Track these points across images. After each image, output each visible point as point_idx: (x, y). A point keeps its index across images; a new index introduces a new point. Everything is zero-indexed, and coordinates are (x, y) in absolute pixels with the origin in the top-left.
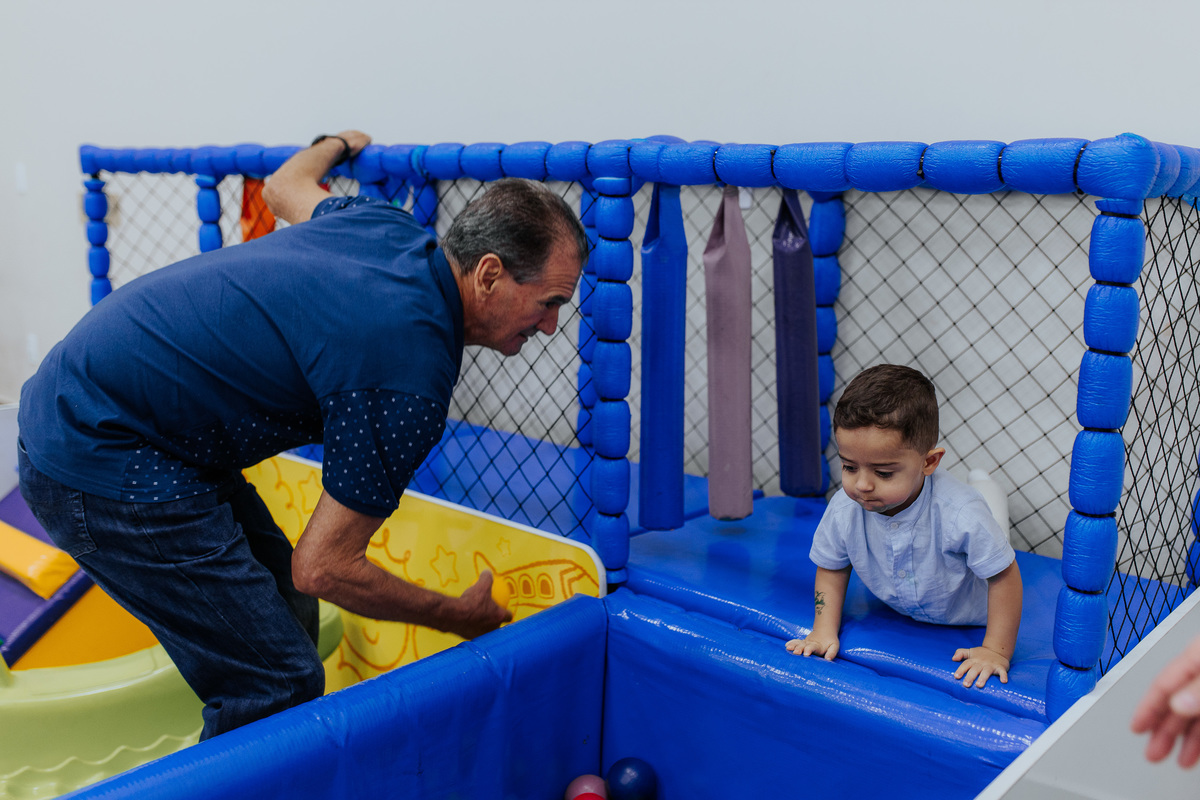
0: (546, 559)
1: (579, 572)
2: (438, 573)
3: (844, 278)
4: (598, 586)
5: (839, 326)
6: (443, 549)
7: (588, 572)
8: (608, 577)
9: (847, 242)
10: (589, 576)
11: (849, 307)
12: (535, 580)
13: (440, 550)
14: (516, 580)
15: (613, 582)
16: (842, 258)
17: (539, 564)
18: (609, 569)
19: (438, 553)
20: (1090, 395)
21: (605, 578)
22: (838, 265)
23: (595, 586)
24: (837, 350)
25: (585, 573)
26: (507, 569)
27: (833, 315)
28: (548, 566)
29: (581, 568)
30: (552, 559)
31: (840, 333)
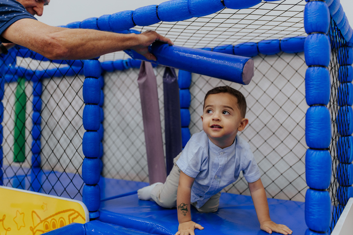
0: (62, 210)
1: (76, 214)
2: (17, 224)
3: (192, 97)
4: (85, 220)
5: (191, 116)
6: (19, 212)
7: (81, 214)
8: (90, 216)
9: (192, 83)
10: (81, 216)
11: (195, 108)
12: (57, 221)
13: (18, 212)
14: (50, 222)
15: (92, 218)
16: (191, 90)
17: (59, 213)
18: (90, 212)
19: (17, 213)
20: (312, 87)
21: (88, 216)
22: (190, 93)
23: (84, 220)
24: (190, 126)
25: (79, 214)
26: (45, 217)
27: (189, 112)
28: (63, 213)
29: (77, 212)
30: (65, 210)
31: (192, 119)
